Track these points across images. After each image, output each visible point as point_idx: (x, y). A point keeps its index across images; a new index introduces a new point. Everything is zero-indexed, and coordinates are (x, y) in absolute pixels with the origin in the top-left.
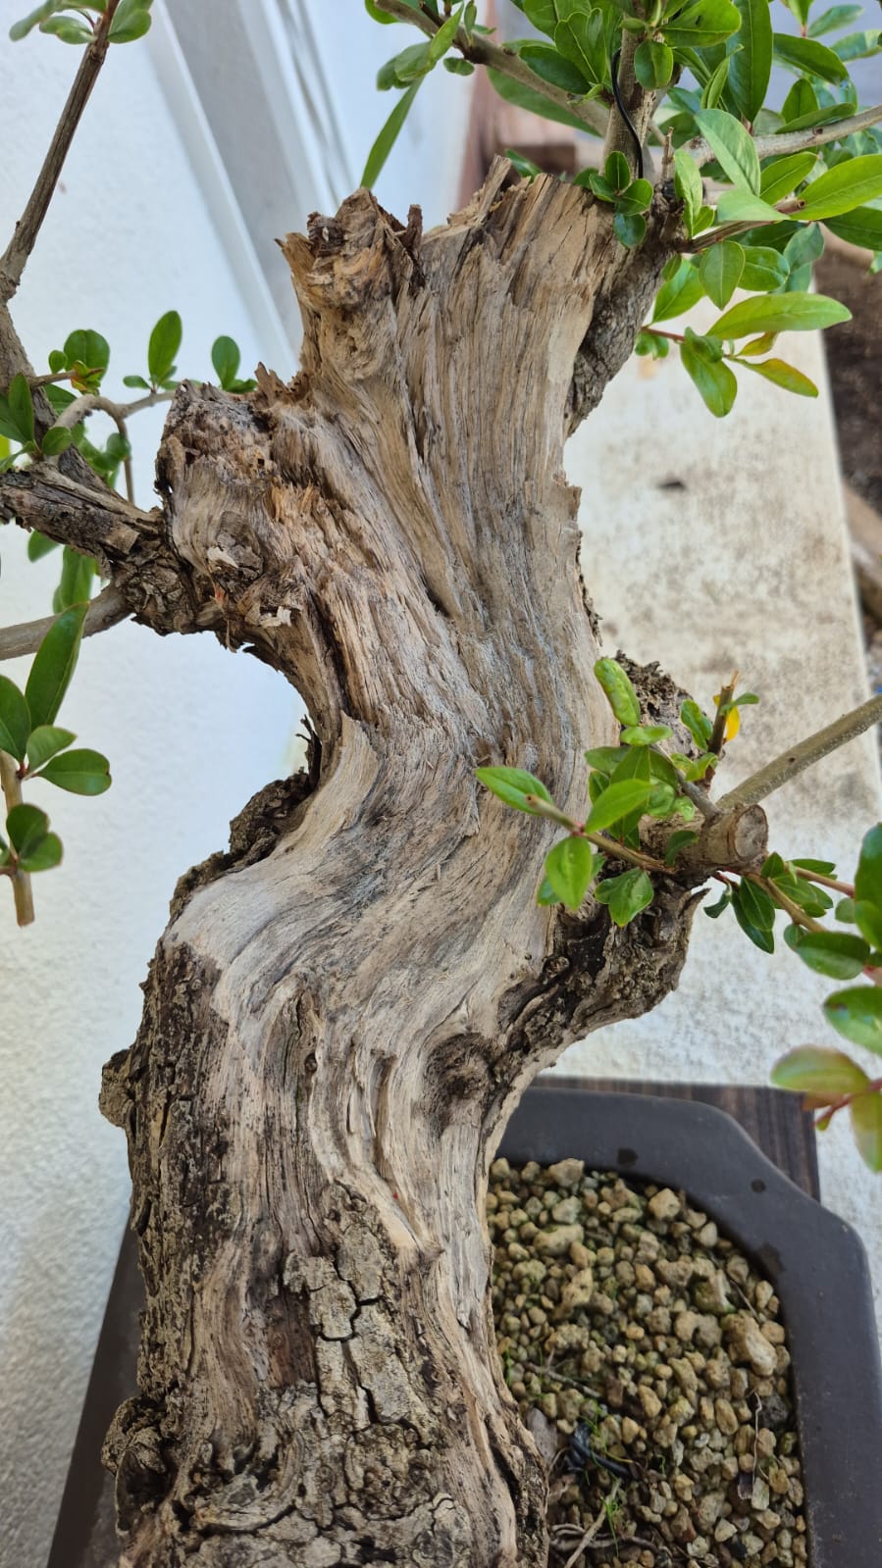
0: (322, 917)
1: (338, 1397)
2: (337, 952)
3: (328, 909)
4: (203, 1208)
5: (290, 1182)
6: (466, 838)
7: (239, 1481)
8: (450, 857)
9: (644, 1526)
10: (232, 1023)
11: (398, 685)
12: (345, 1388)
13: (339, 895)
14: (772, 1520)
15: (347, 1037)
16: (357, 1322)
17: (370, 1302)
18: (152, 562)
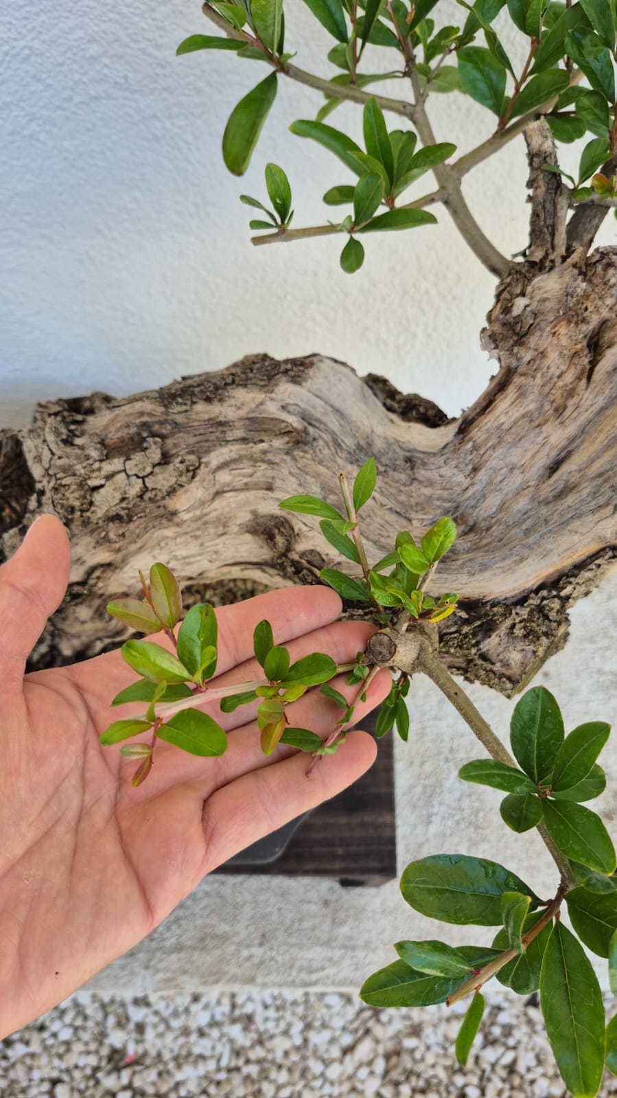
0: (344, 439)
1: (99, 469)
2: (326, 451)
4: (180, 396)
5: (198, 438)
6: (410, 520)
8: (398, 513)
10: (273, 395)
11: (487, 450)
12: (103, 473)
13: (360, 447)
15: (277, 460)
16: (135, 477)
17: (144, 483)
18: (525, 276)
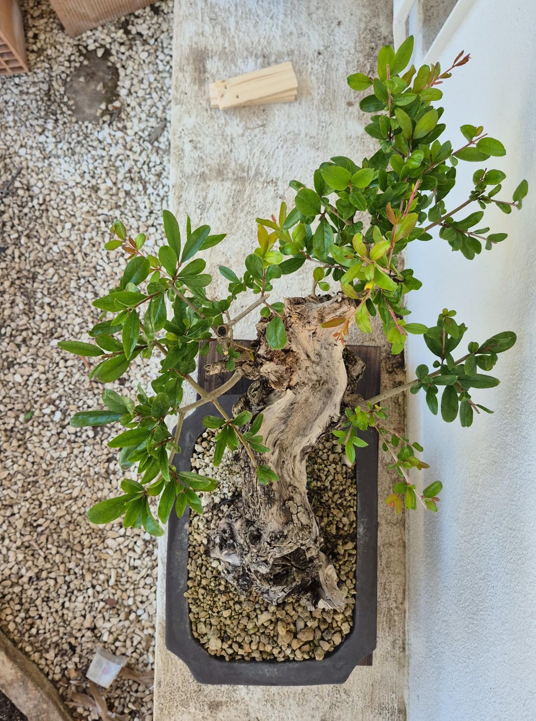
0: (281, 429)
3: (283, 427)
5: (283, 487)
7: (281, 539)
9: (321, 503)
12: (297, 522)
13: (284, 423)
14: (349, 498)
16: (298, 510)
